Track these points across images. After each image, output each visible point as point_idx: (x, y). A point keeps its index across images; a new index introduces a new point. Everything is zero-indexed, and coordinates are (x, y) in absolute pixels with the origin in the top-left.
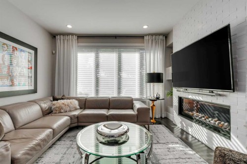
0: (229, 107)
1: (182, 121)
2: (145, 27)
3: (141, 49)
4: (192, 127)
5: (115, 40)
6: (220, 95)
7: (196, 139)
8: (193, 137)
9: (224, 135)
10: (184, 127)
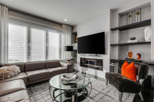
0: (103, 60)
1: (83, 68)
2: (66, 20)
3: (60, 32)
4: (88, 70)
5: (43, 21)
6: (100, 56)
7: (89, 74)
8: (88, 74)
9: (101, 70)
10: (83, 71)
